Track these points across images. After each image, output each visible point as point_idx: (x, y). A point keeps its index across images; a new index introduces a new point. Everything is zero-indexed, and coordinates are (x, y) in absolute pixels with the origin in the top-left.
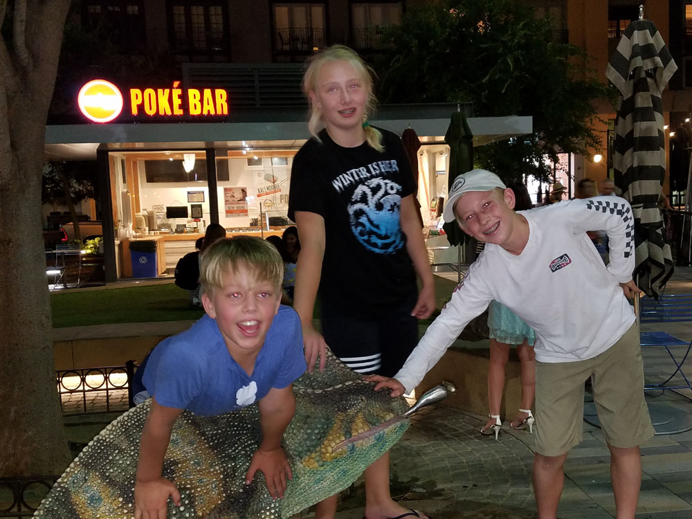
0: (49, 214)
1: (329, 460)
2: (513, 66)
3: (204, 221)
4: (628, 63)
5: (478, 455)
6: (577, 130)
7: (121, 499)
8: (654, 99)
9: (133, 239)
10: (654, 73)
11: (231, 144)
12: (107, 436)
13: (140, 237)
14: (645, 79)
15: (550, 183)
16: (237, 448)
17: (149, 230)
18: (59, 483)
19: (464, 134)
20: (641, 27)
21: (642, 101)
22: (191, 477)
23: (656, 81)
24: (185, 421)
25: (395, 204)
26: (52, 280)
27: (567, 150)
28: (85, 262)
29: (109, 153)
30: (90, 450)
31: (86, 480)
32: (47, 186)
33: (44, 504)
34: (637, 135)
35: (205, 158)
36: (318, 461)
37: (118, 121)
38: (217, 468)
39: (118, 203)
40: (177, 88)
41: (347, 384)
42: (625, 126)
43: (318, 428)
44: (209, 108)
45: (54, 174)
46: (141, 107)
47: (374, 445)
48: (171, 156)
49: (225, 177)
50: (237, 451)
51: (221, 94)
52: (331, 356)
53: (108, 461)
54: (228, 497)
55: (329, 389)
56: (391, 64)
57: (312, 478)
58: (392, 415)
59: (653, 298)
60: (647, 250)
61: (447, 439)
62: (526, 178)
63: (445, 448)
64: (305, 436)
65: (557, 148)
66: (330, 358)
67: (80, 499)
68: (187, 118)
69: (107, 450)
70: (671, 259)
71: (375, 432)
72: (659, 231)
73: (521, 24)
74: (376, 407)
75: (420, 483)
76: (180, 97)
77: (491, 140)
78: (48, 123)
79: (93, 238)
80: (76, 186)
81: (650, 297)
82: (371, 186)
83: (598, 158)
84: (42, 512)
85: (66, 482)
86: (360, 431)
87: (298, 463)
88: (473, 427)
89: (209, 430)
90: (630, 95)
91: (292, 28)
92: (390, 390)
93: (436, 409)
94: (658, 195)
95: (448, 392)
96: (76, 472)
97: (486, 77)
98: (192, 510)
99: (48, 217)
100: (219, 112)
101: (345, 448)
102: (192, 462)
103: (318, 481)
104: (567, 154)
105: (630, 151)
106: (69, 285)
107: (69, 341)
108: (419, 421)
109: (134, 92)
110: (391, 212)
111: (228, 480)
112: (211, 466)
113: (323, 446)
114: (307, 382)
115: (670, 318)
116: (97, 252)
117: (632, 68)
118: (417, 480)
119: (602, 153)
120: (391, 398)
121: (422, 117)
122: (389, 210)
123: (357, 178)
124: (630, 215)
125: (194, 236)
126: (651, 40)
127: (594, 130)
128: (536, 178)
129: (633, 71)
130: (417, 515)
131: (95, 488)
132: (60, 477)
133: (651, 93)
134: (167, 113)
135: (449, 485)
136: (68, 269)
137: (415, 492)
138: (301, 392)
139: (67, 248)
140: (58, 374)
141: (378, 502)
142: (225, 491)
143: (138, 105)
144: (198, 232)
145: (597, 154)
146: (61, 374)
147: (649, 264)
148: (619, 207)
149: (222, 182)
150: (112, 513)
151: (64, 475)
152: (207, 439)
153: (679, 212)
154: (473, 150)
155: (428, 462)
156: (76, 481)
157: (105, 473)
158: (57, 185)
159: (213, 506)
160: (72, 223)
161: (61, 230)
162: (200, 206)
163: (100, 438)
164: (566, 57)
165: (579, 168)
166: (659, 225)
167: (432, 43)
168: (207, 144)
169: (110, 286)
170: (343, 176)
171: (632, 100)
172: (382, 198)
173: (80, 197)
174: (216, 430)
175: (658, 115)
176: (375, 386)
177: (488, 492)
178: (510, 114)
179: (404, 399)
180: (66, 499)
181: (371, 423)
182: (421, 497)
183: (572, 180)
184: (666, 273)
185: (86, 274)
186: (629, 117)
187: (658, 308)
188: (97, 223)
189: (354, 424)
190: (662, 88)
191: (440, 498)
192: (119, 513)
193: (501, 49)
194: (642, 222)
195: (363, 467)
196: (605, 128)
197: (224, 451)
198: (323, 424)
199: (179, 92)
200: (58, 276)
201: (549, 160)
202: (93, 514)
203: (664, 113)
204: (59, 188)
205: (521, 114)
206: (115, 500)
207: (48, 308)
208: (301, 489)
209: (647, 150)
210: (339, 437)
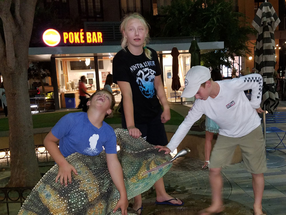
0: (33, 83)
1: (141, 179)
2: (216, 21)
3: (94, 85)
4: (261, 20)
5: (202, 176)
6: (242, 47)
7: (59, 195)
8: (271, 34)
9: (66, 93)
10: (271, 24)
11: (104, 54)
12: (53, 171)
13: (69, 92)
14: (267, 26)
15: (231, 68)
16: (104, 175)
17: (72, 89)
18: (34, 189)
19: (196, 49)
20: (266, 5)
21: (266, 35)
22: (86, 186)
23: (272, 27)
24: (84, 164)
25: (153, 79)
26: (33, 109)
27: (238, 55)
28: (47, 102)
29: (56, 58)
30: (46, 176)
31: (45, 188)
32: (31, 72)
33: (28, 197)
34: (264, 48)
35: (94, 60)
36: (136, 180)
37: (59, 45)
38: (96, 182)
39: (59, 79)
40: (82, 32)
41: (147, 149)
42: (260, 45)
43: (136, 167)
44: (95, 40)
45: (34, 67)
46: (68, 40)
47: (159, 173)
48: (80, 59)
49: (102, 68)
50: (104, 176)
51: (100, 34)
52: (141, 138)
53: (53, 180)
54: (101, 194)
55: (140, 151)
56: (167, 21)
57: (134, 186)
58: (165, 161)
59: (271, 114)
60: (268, 95)
61: (190, 170)
62: (222, 66)
63: (189, 174)
64: (131, 170)
65: (234, 54)
66: (141, 139)
67: (43, 195)
68: (86, 44)
69: (53, 176)
70: (278, 98)
71: (159, 168)
72: (273, 87)
73: (219, 4)
74: (159, 158)
75: (179, 187)
76: (83, 35)
77: (208, 51)
78: (30, 46)
79: (50, 92)
80: (43, 72)
81: (270, 113)
82: (144, 71)
83: (250, 58)
84: (27, 201)
85: (37, 189)
86: (153, 168)
87: (129, 180)
88: (200, 166)
89: (93, 168)
90: (261, 33)
91: (128, 7)
92: (165, 151)
93: (185, 159)
94: (273, 73)
95: (188, 152)
96: (41, 185)
97: (205, 26)
98: (87, 199)
99: (32, 84)
100: (99, 41)
101: (147, 174)
102: (87, 180)
103: (136, 188)
104: (238, 57)
105: (262, 55)
106: (41, 111)
107: (41, 133)
108: (179, 163)
109: (65, 34)
110: (151, 82)
111: (101, 187)
112: (94, 182)
113: (138, 174)
114: (132, 149)
115: (279, 121)
116: (52, 98)
117: (262, 22)
118: (178, 186)
119: (252, 56)
120: (165, 154)
121: (180, 43)
122: (151, 81)
123: (139, 67)
124: (262, 81)
125: (90, 91)
126: (270, 10)
127: (248, 47)
128: (226, 66)
129: (263, 23)
130: (176, 200)
131: (48, 191)
132: (34, 187)
133: (270, 31)
134: (78, 42)
135: (190, 188)
136: (41, 105)
137: (177, 191)
138: (129, 152)
139: (40, 97)
140: (36, 147)
141: (161, 195)
142: (100, 192)
143: (66, 39)
144: (91, 90)
145: (250, 56)
146: (37, 146)
147: (269, 100)
148: (257, 79)
149: (101, 70)
150: (55, 201)
151: (36, 186)
152: (92, 171)
153: (282, 79)
154: (200, 56)
155: (182, 179)
156: (41, 188)
157: (52, 185)
158: (35, 71)
159: (95, 198)
160: (41, 87)
161: (37, 89)
162: (92, 79)
163: (50, 171)
164: (238, 18)
165: (243, 62)
166: (273, 85)
167: (184, 13)
168: (94, 54)
169: (57, 111)
170: (133, 66)
171: (262, 35)
172: (148, 76)
173: (44, 76)
174: (96, 168)
175: (273, 41)
176: (158, 150)
177: (206, 191)
178: (215, 41)
179: (170, 155)
180: (37, 196)
181: (157, 164)
182: (180, 193)
183: (240, 67)
184: (276, 104)
185: (47, 107)
186: (261, 41)
187: (274, 118)
188: (51, 86)
189: (150, 165)
190: (274, 30)
191: (187, 193)
192: (58, 201)
193: (211, 14)
194: (266, 83)
195: (154, 182)
196: (254, 46)
197: (99, 175)
198: (138, 165)
199: (83, 33)
200: (36, 108)
201: (231, 59)
202: (48, 201)
203: (275, 40)
204: (36, 73)
205: (220, 40)
206: (56, 195)
207: (31, 120)
208: (130, 190)
209: (269, 54)
210: (144, 170)
